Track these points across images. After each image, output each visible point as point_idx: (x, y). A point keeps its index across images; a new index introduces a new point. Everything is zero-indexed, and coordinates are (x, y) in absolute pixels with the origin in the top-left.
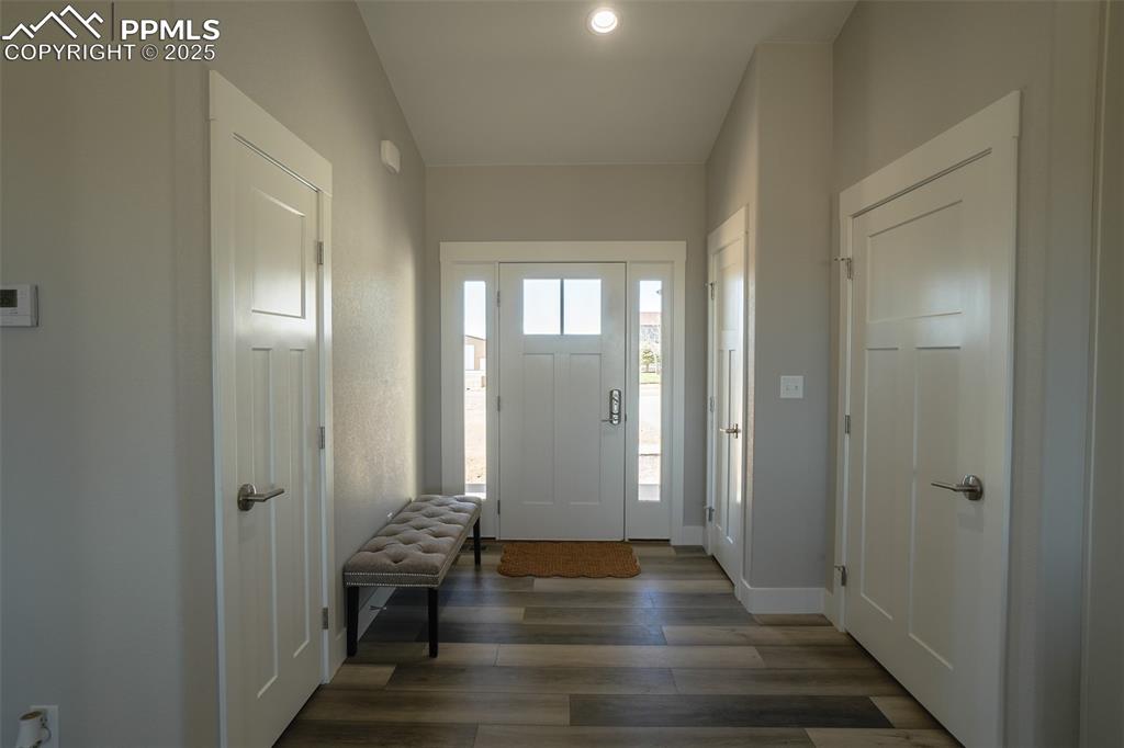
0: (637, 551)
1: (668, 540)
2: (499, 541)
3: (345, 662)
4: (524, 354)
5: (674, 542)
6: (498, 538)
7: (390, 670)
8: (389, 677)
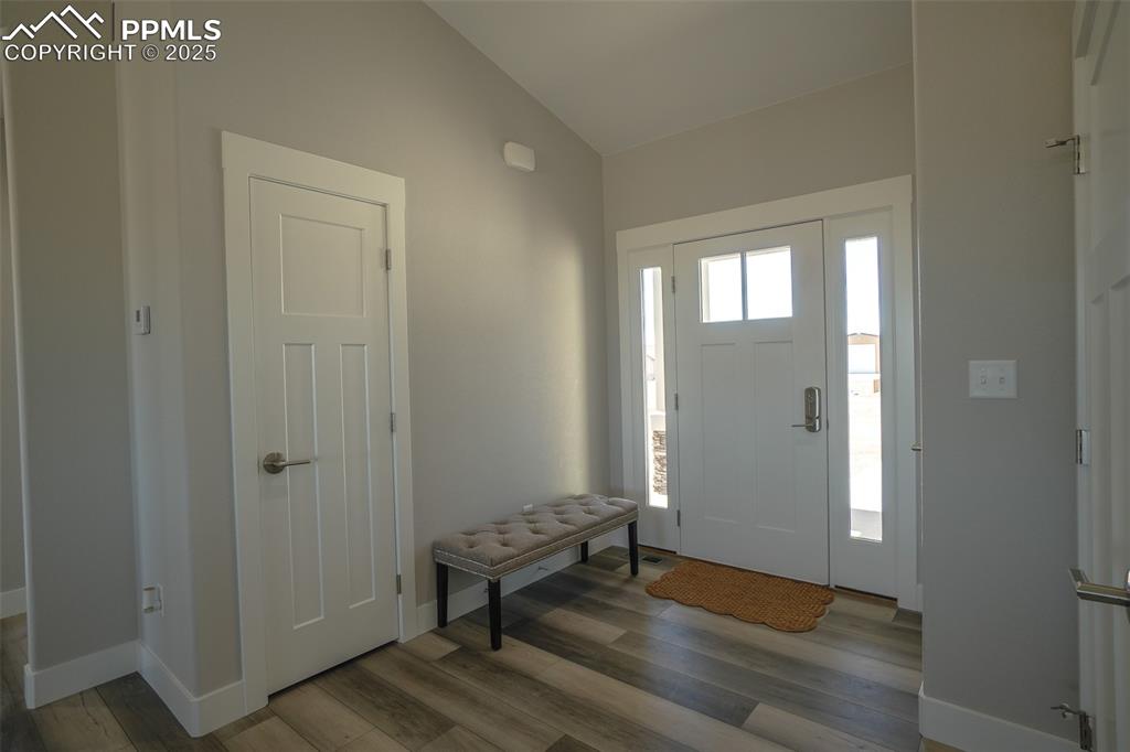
0: (840, 603)
1: (896, 600)
2: (681, 557)
3: (432, 631)
4: (703, 345)
5: (901, 605)
6: (678, 553)
7: (452, 648)
8: (444, 654)
